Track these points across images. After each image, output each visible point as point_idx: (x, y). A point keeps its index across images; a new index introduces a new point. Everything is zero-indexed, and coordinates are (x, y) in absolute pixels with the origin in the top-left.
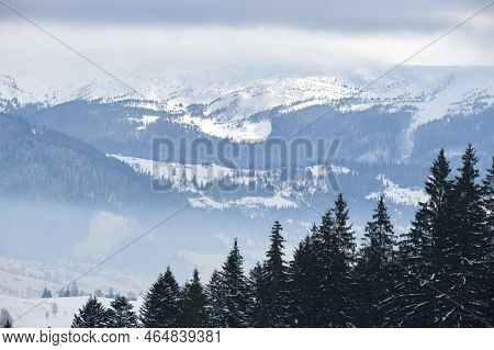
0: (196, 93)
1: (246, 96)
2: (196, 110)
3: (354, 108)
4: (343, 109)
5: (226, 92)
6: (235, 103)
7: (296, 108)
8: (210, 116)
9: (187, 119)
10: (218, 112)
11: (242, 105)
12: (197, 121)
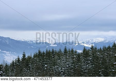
0: (83, 40)
1: (90, 41)
2: (83, 43)
3: (106, 42)
4: (104, 42)
5: (88, 40)
6: (89, 42)
7: (98, 42)
8: (85, 44)
9: (82, 44)
10: (86, 43)
11: (90, 42)
12: (84, 44)
